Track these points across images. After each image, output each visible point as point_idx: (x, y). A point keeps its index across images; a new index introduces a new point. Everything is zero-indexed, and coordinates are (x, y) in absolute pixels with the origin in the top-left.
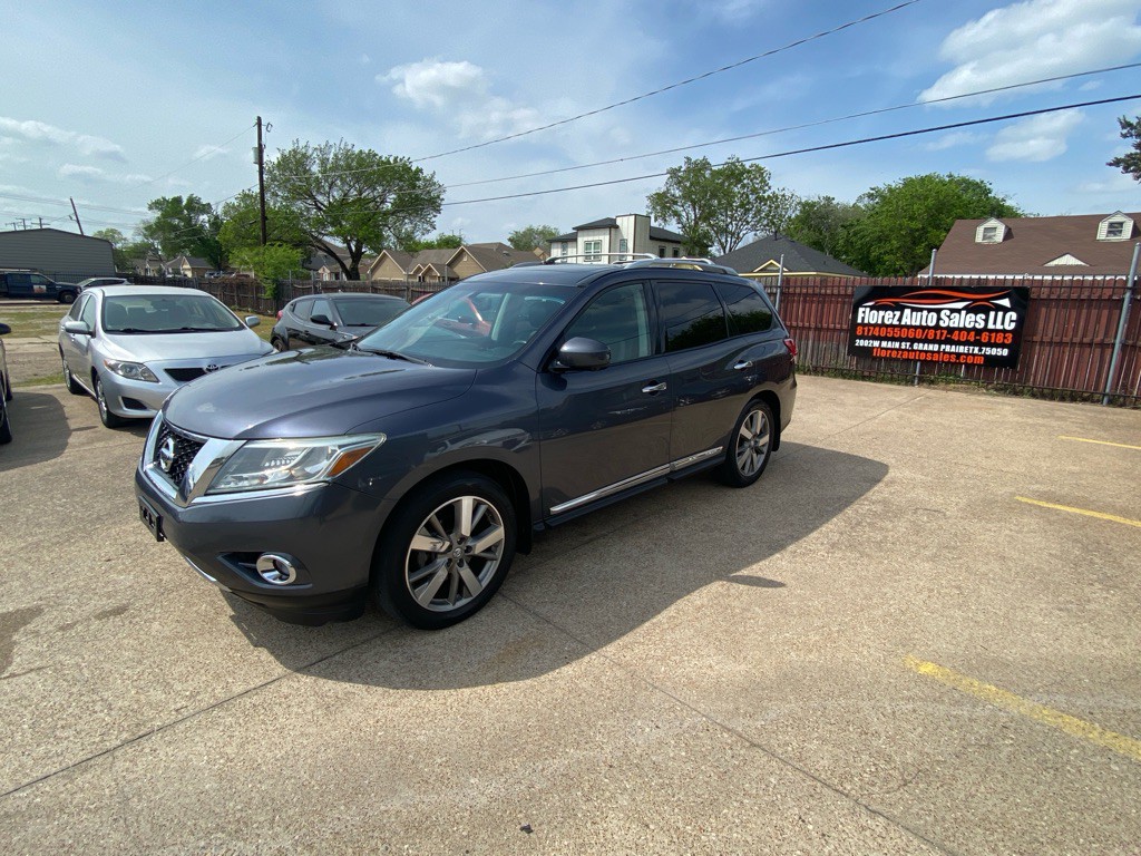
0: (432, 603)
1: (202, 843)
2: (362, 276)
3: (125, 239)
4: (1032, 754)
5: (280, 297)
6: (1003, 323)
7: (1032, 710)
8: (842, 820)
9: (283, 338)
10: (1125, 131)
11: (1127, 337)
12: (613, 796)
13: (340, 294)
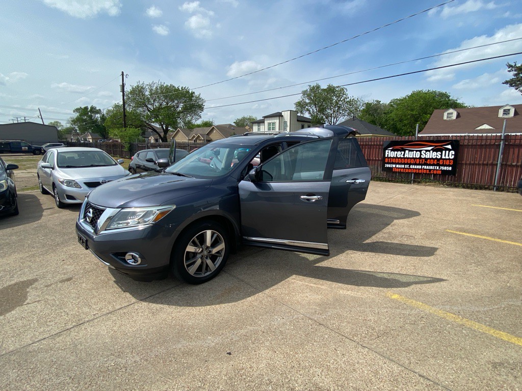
0: (195, 273)
1: (106, 360)
2: (168, 140)
3: (62, 126)
4: (431, 327)
5: (132, 151)
6: (449, 156)
7: (435, 311)
8: (351, 350)
9: (134, 168)
10: (509, 69)
11: (503, 161)
12: (263, 342)
13: (159, 149)
